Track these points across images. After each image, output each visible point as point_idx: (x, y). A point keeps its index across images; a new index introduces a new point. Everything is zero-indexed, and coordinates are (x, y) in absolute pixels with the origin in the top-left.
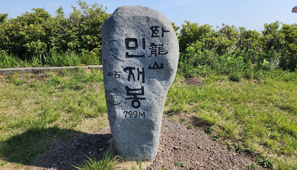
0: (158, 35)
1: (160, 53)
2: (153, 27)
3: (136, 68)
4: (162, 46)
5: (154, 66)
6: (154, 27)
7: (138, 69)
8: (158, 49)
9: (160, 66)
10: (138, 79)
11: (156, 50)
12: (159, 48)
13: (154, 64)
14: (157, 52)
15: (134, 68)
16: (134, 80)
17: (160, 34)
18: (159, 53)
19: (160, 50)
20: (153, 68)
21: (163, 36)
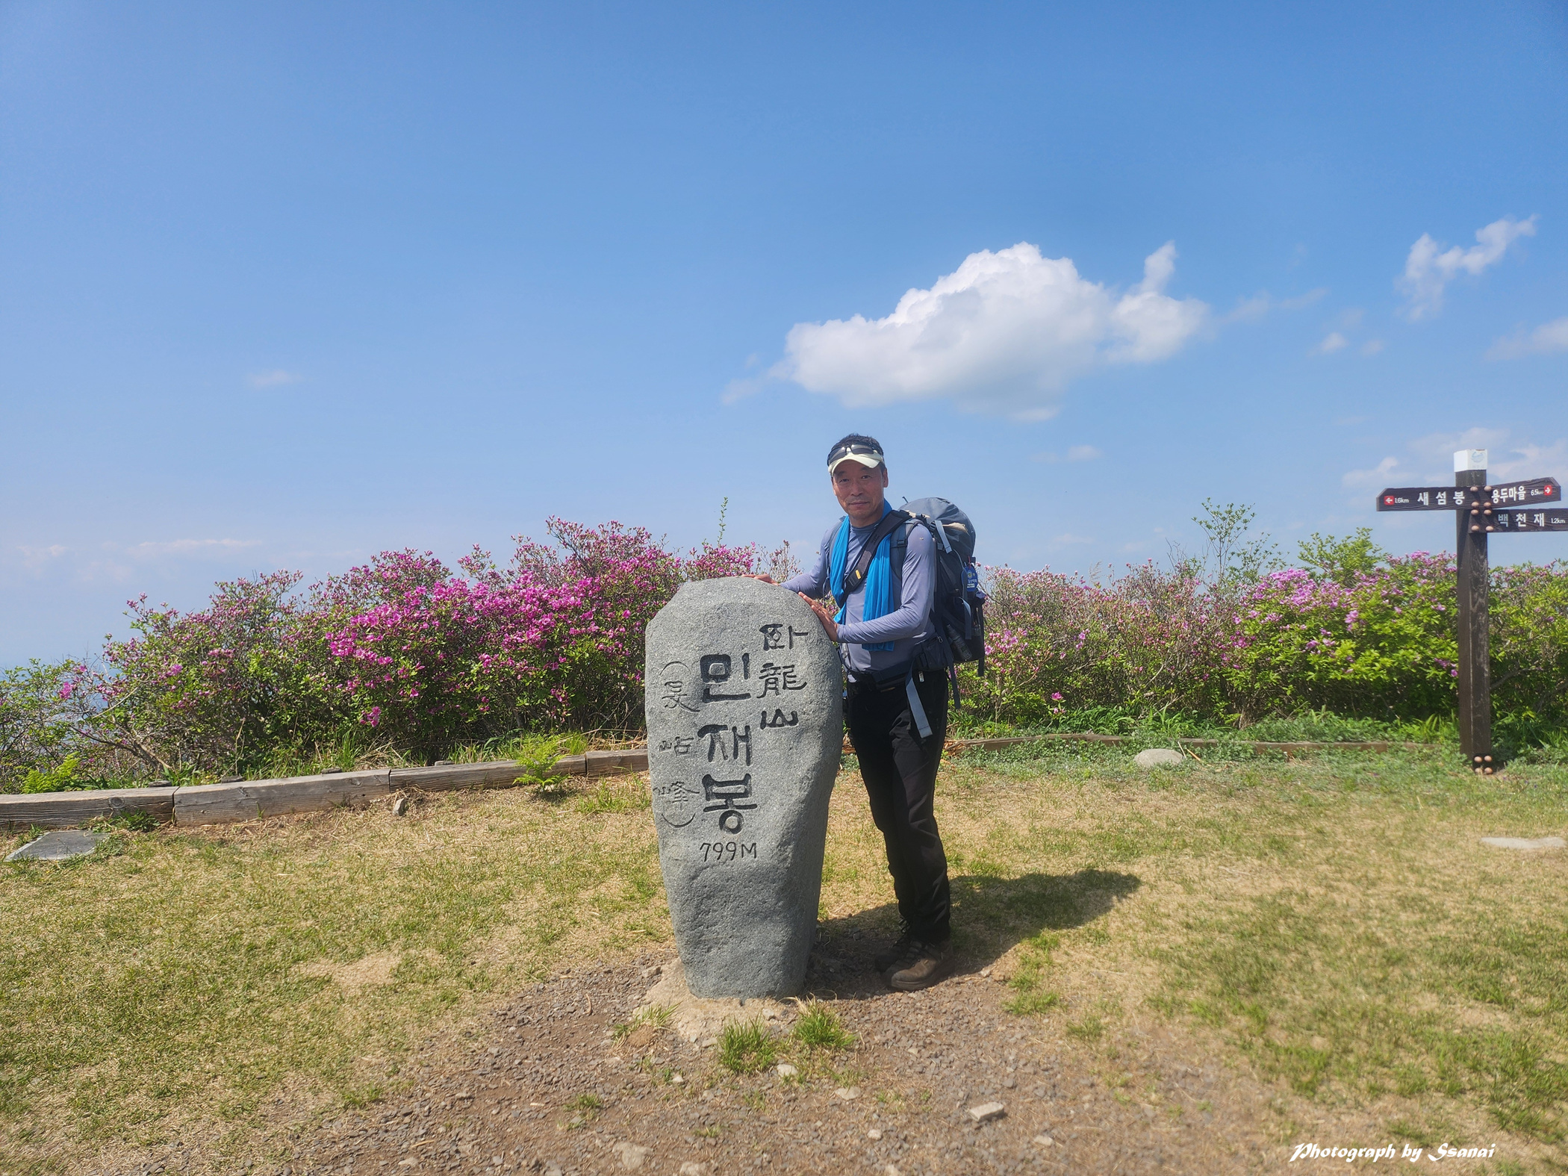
0: (779, 644)
1: (789, 685)
2: (767, 626)
3: (730, 727)
4: (790, 669)
5: (775, 718)
6: (770, 626)
7: (734, 729)
8: (781, 678)
9: (790, 718)
10: (736, 755)
11: (776, 679)
12: (785, 674)
13: (774, 713)
14: (781, 684)
15: (725, 727)
16: (725, 758)
17: (784, 641)
18: (785, 687)
19: (788, 679)
20: (773, 724)
21: (791, 646)
